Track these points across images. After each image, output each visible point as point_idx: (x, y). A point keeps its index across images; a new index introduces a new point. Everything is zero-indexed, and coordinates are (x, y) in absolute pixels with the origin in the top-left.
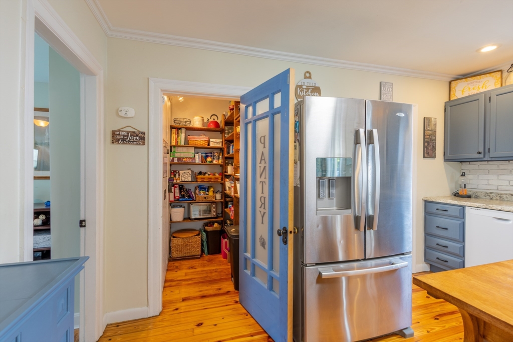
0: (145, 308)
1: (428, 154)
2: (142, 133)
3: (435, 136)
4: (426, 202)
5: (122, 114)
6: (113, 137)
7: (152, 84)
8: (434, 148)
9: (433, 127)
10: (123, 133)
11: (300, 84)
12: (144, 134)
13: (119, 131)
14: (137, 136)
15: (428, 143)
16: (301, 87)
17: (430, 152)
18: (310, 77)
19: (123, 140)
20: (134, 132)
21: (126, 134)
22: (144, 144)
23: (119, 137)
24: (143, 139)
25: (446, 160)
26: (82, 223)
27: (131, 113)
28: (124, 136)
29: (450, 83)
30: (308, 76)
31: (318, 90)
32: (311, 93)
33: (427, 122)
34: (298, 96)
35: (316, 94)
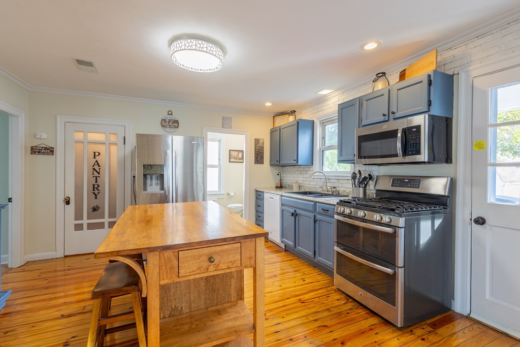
0: (54, 253)
1: (258, 161)
2: (51, 148)
3: (263, 150)
4: (256, 191)
5: (38, 137)
6: (32, 150)
7: (59, 119)
8: (262, 158)
9: (261, 145)
10: (38, 148)
11: (164, 118)
12: (53, 148)
13: (35, 147)
14: (48, 150)
15: (258, 155)
16: (164, 120)
17: (259, 160)
18: (171, 114)
19: (39, 152)
20: (46, 148)
21: (41, 148)
22: (53, 154)
23: (35, 150)
24: (52, 152)
25: (271, 165)
26: (10, 200)
27: (44, 136)
28: (39, 150)
29: (274, 117)
30: (170, 113)
31: (176, 122)
32: (172, 124)
33: (257, 141)
34: (163, 126)
35: (176, 125)
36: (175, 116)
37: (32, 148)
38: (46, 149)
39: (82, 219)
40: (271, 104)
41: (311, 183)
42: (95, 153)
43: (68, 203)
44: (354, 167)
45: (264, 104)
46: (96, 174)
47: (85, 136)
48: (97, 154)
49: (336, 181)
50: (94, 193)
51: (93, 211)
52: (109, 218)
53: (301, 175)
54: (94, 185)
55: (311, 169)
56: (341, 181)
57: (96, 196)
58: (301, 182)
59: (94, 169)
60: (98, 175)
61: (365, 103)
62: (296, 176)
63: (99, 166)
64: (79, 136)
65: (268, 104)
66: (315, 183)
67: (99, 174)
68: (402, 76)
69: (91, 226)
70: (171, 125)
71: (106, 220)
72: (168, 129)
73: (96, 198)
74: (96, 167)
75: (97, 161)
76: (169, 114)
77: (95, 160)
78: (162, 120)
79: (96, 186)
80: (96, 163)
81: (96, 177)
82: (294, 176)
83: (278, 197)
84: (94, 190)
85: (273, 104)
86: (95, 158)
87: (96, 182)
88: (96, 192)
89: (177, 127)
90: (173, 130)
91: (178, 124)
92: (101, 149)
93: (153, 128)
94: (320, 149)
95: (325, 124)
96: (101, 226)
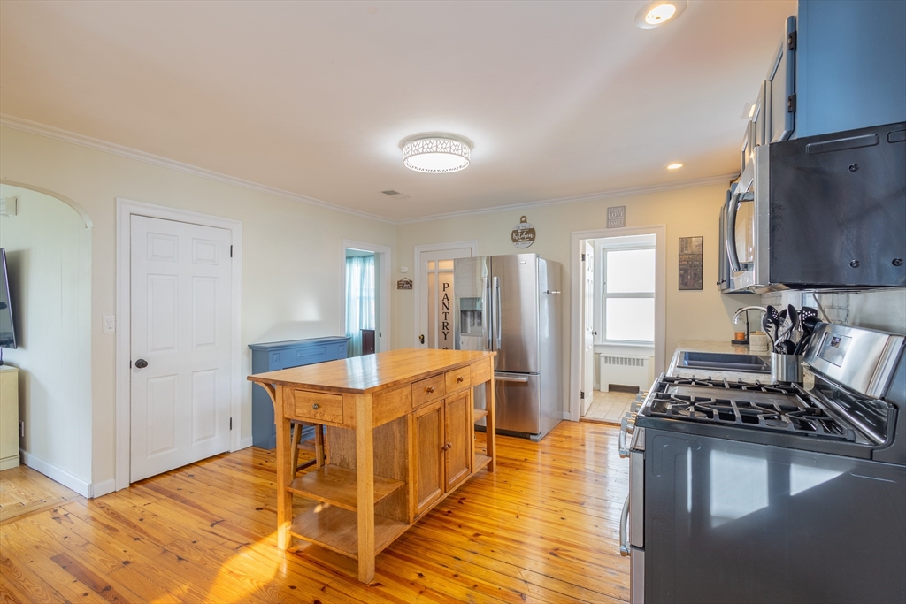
2: (411, 282)
3: (701, 260)
5: (403, 271)
7: (416, 249)
8: (699, 276)
9: (696, 250)
11: (515, 229)
13: (401, 281)
14: (409, 284)
16: (516, 231)
17: (691, 282)
19: (402, 287)
22: (412, 288)
23: (400, 285)
25: (722, 292)
26: (380, 335)
27: (406, 270)
28: (403, 284)
31: (532, 231)
32: (526, 235)
33: (684, 243)
34: (515, 241)
35: (531, 236)
37: (398, 284)
38: (407, 283)
42: (444, 284)
43: (422, 341)
45: (665, 168)
46: (446, 310)
47: (437, 266)
48: (446, 286)
50: (444, 333)
57: (446, 335)
59: (444, 304)
63: (448, 300)
64: (432, 266)
65: (674, 166)
67: (448, 309)
70: (524, 238)
72: (520, 244)
73: (446, 338)
74: (446, 301)
75: (446, 294)
76: (522, 222)
77: (444, 293)
78: (513, 231)
79: (446, 324)
80: (445, 297)
81: (446, 313)
84: (444, 328)
86: (444, 290)
87: (446, 319)
88: (446, 331)
89: (533, 239)
90: (528, 244)
91: (534, 234)
92: (450, 279)
93: (503, 246)
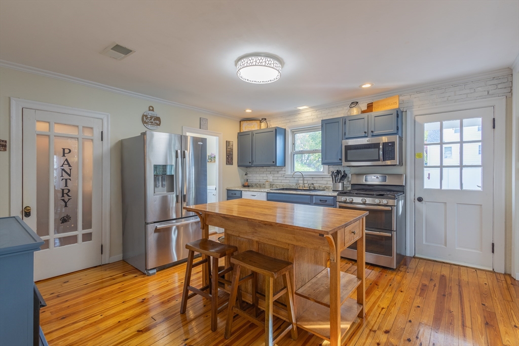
1: (228, 162)
2: (3, 141)
3: (232, 152)
4: (228, 190)
7: (13, 103)
8: (232, 159)
9: (231, 147)
11: (145, 114)
12: (6, 142)
15: (229, 156)
16: (146, 116)
17: (230, 161)
18: (153, 110)
22: (5, 150)
24: (5, 146)
25: (238, 166)
29: (240, 122)
30: (151, 109)
31: (158, 119)
33: (228, 143)
34: (144, 122)
35: (158, 122)
36: (157, 113)
39: (48, 234)
40: (251, 111)
41: (283, 181)
42: (64, 149)
43: (27, 214)
44: (329, 168)
45: (245, 111)
46: (66, 176)
47: (51, 128)
48: (67, 151)
49: (311, 179)
50: (63, 200)
51: (63, 222)
52: (83, 229)
53: (271, 175)
54: (63, 190)
55: (283, 169)
56: (315, 179)
57: (66, 203)
58: (271, 180)
59: (63, 170)
60: (68, 177)
61: (347, 122)
62: (265, 175)
63: (70, 166)
64: (42, 127)
65: (248, 111)
66: (288, 181)
67: (70, 175)
68: (370, 107)
69: (64, 241)
70: (152, 122)
71: (80, 232)
72: (149, 126)
73: (66, 206)
74: (66, 167)
75: (66, 160)
77: (65, 158)
78: (143, 116)
79: (66, 191)
80: (66, 163)
81: (66, 180)
82: (261, 175)
83: (265, 194)
84: (63, 196)
85: (252, 111)
86: (64, 156)
87: (66, 186)
88: (66, 198)
89: (159, 125)
90: (155, 127)
91: (160, 121)
92: (72, 145)
94: (291, 153)
95: (295, 133)
96: (73, 240)
